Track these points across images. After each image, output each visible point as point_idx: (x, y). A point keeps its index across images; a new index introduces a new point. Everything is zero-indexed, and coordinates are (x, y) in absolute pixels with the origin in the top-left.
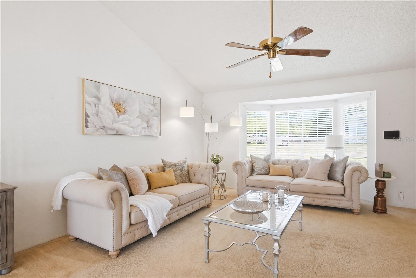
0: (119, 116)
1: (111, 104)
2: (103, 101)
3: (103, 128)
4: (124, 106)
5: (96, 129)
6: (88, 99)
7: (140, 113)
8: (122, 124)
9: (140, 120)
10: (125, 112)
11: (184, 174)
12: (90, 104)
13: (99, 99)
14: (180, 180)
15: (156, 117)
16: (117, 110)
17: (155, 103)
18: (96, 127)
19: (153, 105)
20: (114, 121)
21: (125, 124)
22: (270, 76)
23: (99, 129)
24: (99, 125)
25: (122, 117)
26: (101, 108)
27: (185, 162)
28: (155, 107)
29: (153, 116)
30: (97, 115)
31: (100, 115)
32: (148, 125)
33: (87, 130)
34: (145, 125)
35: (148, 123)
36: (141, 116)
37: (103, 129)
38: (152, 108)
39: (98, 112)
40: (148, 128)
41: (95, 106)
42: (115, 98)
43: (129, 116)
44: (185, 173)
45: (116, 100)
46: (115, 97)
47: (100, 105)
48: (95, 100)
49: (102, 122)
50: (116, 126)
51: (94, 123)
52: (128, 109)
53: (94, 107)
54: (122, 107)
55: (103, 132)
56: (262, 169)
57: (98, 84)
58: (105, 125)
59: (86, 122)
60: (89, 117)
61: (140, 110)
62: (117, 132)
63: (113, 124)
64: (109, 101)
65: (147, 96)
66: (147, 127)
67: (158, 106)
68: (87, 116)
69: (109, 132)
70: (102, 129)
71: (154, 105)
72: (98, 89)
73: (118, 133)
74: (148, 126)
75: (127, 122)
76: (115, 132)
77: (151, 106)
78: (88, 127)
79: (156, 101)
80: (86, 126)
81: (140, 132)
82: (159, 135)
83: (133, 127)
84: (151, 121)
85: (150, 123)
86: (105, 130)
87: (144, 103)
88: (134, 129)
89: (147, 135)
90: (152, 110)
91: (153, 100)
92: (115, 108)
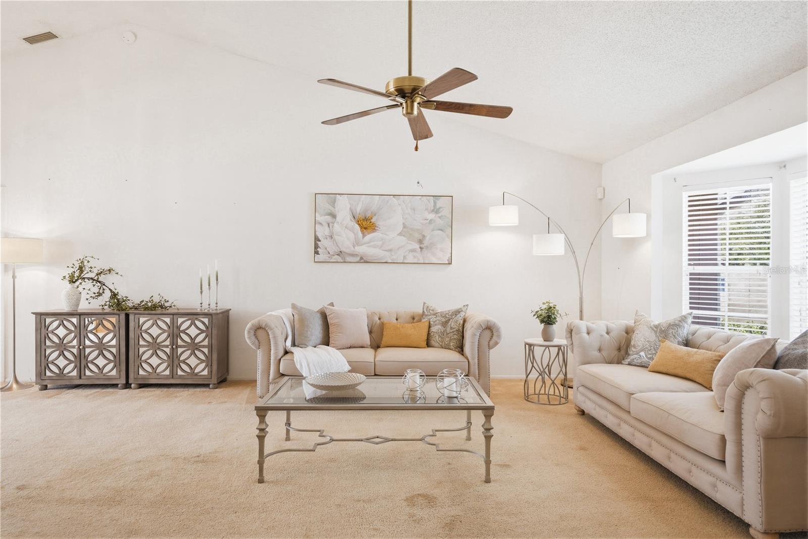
0: (364, 236)
1: (351, 220)
2: (339, 218)
3: (340, 253)
4: (372, 221)
5: (329, 255)
6: (319, 218)
7: (405, 226)
8: (368, 247)
9: (404, 238)
10: (376, 228)
11: (447, 334)
12: (321, 224)
13: (334, 216)
14: (439, 344)
15: (440, 232)
16: (361, 228)
17: (438, 206)
18: (329, 253)
19: (433, 211)
20: (357, 243)
21: (374, 247)
23: (334, 256)
24: (333, 249)
25: (369, 237)
26: (337, 227)
27: (458, 312)
28: (439, 213)
29: (433, 230)
30: (331, 237)
31: (336, 237)
32: (422, 246)
33: (320, 258)
34: (417, 246)
35: (420, 242)
36: (406, 231)
37: (339, 256)
38: (431, 216)
39: (333, 233)
40: (421, 251)
41: (329, 226)
42: (358, 212)
43: (382, 234)
44: (451, 331)
45: (359, 214)
46: (359, 209)
47: (335, 224)
48: (329, 218)
49: (338, 246)
50: (361, 250)
51: (326, 249)
52: (380, 223)
53: (326, 227)
54: (371, 222)
55: (339, 259)
56: (642, 351)
57: (332, 197)
58: (343, 249)
59: (316, 247)
60: (320, 241)
61: (404, 223)
62: (361, 258)
63: (354, 248)
64: (349, 217)
65: (420, 199)
66: (419, 249)
67: (446, 212)
68: (317, 239)
69: (349, 259)
70: (337, 255)
71: (436, 211)
72: (333, 203)
73: (363, 260)
74: (421, 248)
75: (380, 243)
76: (358, 259)
77: (429, 213)
78: (318, 254)
79: (440, 203)
80: (316, 253)
81: (405, 257)
82: (447, 263)
83: (390, 250)
84: (427, 238)
85: (426, 242)
86: (342, 257)
87: (414, 210)
88: (393, 253)
89: (419, 262)
90: (431, 220)
91: (435, 203)
92: (359, 225)
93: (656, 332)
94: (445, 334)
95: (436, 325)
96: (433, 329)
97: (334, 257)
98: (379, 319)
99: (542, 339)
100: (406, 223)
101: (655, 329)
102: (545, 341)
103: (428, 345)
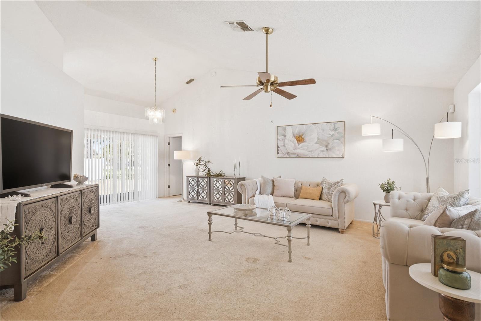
0: (299, 145)
1: (293, 137)
2: (287, 137)
3: (288, 153)
4: (303, 137)
5: (283, 154)
6: (279, 138)
7: (318, 139)
8: (301, 149)
9: (318, 145)
10: (304, 141)
12: (280, 140)
13: (285, 136)
14: (326, 199)
15: (338, 140)
16: (297, 141)
17: (336, 127)
18: (283, 153)
19: (333, 130)
20: (295, 148)
21: (303, 150)
22: (271, 106)
24: (285, 152)
25: (301, 145)
26: (286, 141)
28: (337, 131)
29: (333, 140)
30: (284, 146)
31: (286, 146)
32: (327, 148)
33: (279, 155)
34: (325, 149)
35: (327, 146)
36: (320, 142)
38: (332, 133)
39: (285, 144)
41: (283, 141)
42: (296, 133)
43: (307, 143)
45: (297, 134)
46: (296, 132)
47: (286, 140)
48: (283, 137)
49: (287, 150)
50: (298, 151)
51: (282, 151)
52: (306, 138)
53: (282, 142)
57: (284, 127)
58: (289, 151)
59: (278, 150)
60: (279, 148)
61: (318, 138)
62: (298, 155)
63: (294, 151)
64: (292, 136)
65: (327, 124)
66: (326, 150)
67: (341, 130)
68: (278, 147)
69: (292, 156)
71: (335, 129)
72: (285, 130)
73: (298, 156)
74: (327, 149)
75: (306, 148)
76: (296, 156)
77: (331, 131)
78: (279, 154)
79: (337, 125)
80: (278, 153)
81: (318, 155)
82: (342, 157)
83: (311, 151)
84: (331, 144)
85: (330, 146)
86: (289, 155)
87: (323, 130)
88: (313, 153)
89: (326, 157)
90: (332, 135)
91: (334, 126)
92: (296, 139)
93: (439, 201)
94: (329, 194)
95: (325, 189)
96: (324, 191)
97: (285, 155)
98: (301, 185)
99: (384, 201)
100: (319, 137)
101: (439, 199)
102: (386, 202)
103: (321, 199)
